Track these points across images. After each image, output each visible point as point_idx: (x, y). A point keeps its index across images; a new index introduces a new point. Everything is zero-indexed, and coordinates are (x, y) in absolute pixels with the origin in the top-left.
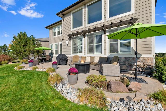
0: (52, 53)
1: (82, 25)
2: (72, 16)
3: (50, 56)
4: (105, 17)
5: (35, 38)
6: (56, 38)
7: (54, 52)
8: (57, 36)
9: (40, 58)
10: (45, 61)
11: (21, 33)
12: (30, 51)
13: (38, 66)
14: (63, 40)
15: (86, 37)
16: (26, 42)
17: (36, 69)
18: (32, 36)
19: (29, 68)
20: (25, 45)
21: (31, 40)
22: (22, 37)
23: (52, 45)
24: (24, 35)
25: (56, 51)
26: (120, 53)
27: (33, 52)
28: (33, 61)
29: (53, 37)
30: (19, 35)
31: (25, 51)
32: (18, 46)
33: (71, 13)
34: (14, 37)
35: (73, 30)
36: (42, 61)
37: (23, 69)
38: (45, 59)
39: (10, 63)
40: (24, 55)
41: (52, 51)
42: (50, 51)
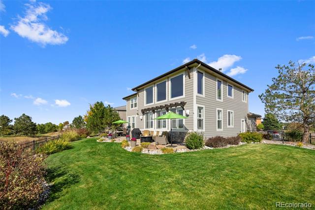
0: (129, 127)
1: (152, 102)
2: (145, 91)
3: (127, 130)
4: (168, 98)
5: (112, 108)
6: (133, 110)
7: (131, 125)
8: (134, 108)
9: (118, 132)
10: (122, 135)
11: (98, 103)
12: (107, 124)
13: (116, 139)
14: (138, 114)
15: (156, 113)
16: (103, 113)
17: (114, 141)
18: (109, 105)
19: (108, 140)
20: (102, 117)
21: (108, 111)
22: (99, 107)
23: (129, 118)
24: (101, 104)
25: (133, 124)
26: (178, 128)
27: (110, 125)
28: (112, 134)
29: (131, 109)
30: (96, 105)
31: (102, 124)
32: (95, 117)
33: (145, 89)
34: (91, 108)
35: (146, 106)
36: (119, 135)
37: (104, 141)
38: (122, 133)
39: (88, 137)
40: (101, 128)
41: (129, 124)
42: (127, 125)
